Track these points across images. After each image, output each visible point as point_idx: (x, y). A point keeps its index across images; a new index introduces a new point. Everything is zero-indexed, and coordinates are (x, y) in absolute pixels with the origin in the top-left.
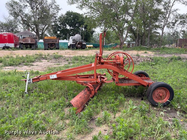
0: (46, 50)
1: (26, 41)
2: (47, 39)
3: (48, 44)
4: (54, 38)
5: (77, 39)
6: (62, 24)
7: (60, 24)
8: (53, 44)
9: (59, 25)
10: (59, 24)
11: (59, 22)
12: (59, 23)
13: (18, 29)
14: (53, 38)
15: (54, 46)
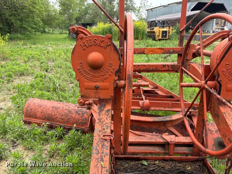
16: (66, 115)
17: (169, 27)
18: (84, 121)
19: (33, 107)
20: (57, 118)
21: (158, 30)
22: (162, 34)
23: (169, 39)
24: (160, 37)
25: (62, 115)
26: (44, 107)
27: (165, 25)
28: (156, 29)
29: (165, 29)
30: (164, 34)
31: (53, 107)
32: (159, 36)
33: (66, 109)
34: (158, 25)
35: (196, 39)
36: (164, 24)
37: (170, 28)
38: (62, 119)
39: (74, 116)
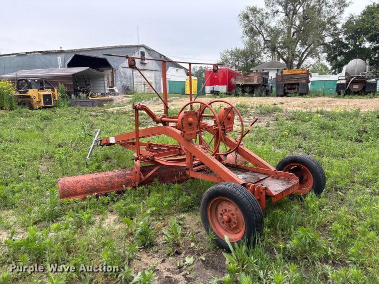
0: (278, 98)
1: (250, 80)
2: (288, 74)
3: (285, 85)
4: (303, 72)
5: (354, 70)
6: (352, 37)
7: (346, 39)
8: (295, 84)
9: (344, 41)
10: (343, 39)
11: (345, 34)
12: (345, 36)
13: (262, 59)
14: (301, 72)
15: (296, 89)
16: (109, 182)
17: (53, 88)
18: (128, 182)
19: (70, 185)
20: (101, 187)
21: (37, 94)
22: (44, 99)
23: (56, 106)
24: (42, 104)
25: (106, 183)
26: (83, 181)
27: (44, 87)
28: (32, 92)
29: (47, 92)
30: (48, 100)
31: (92, 179)
32: (39, 102)
33: (107, 177)
34: (33, 86)
35: (94, 104)
36: (42, 84)
37: (53, 90)
38: (106, 186)
39: (116, 180)
